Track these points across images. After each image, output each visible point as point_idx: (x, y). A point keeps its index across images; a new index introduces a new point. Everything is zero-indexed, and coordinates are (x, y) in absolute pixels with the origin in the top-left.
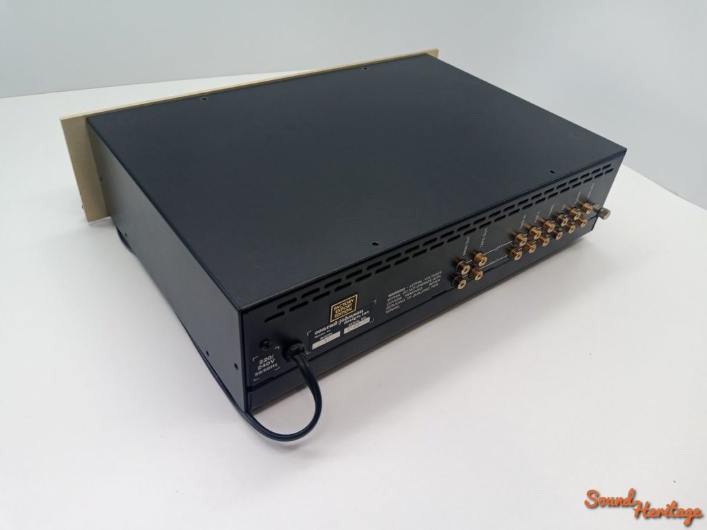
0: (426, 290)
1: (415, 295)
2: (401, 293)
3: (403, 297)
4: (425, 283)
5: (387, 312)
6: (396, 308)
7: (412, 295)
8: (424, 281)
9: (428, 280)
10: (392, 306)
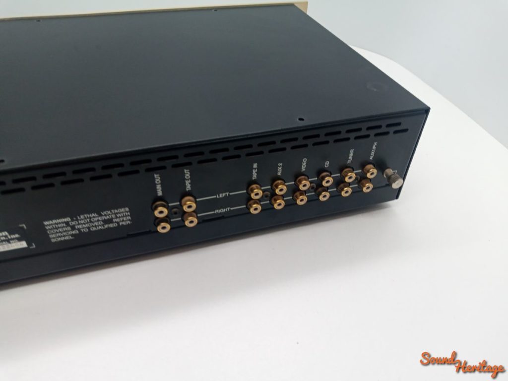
0: (111, 225)
1: (94, 229)
2: (67, 223)
3: (73, 228)
4: (104, 218)
5: (53, 241)
6: (67, 238)
7: (89, 228)
8: (101, 215)
9: (107, 214)
10: (60, 234)
